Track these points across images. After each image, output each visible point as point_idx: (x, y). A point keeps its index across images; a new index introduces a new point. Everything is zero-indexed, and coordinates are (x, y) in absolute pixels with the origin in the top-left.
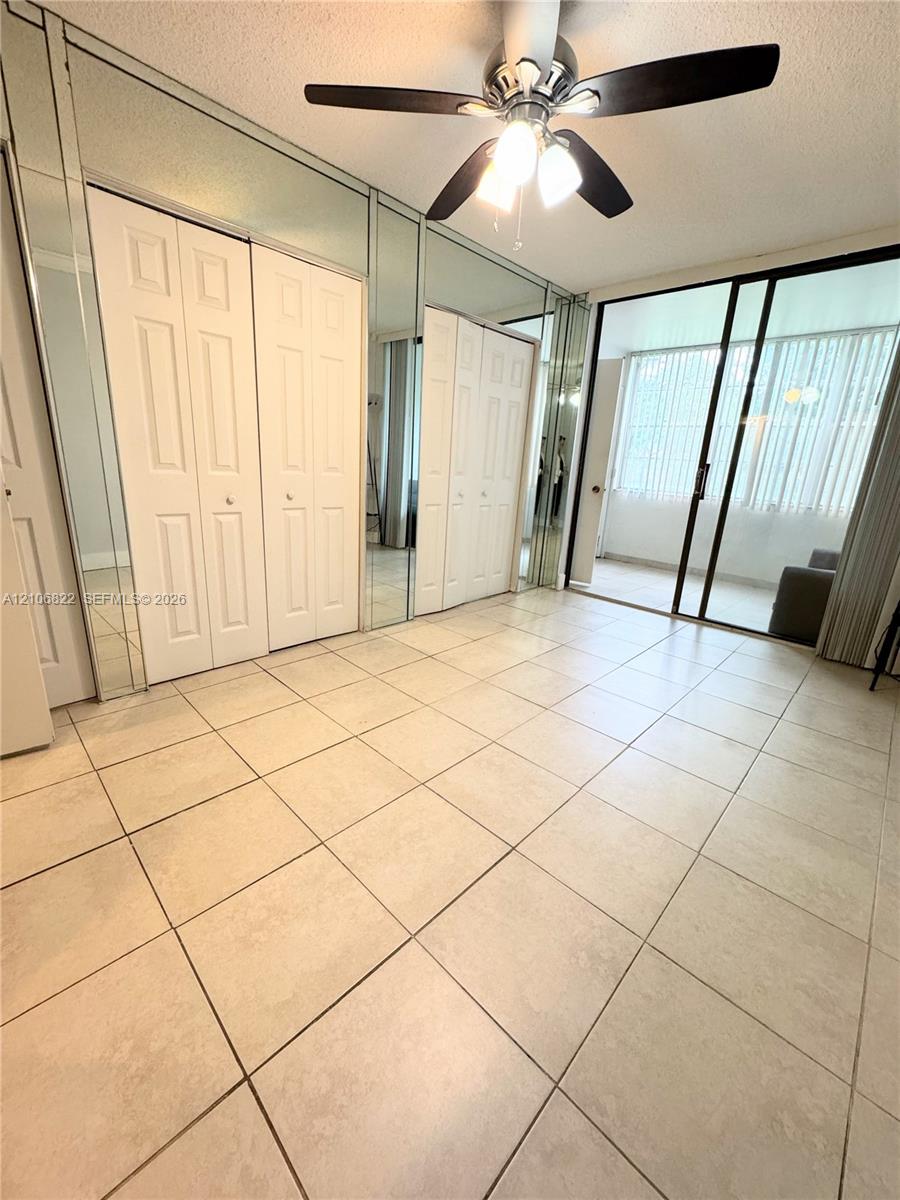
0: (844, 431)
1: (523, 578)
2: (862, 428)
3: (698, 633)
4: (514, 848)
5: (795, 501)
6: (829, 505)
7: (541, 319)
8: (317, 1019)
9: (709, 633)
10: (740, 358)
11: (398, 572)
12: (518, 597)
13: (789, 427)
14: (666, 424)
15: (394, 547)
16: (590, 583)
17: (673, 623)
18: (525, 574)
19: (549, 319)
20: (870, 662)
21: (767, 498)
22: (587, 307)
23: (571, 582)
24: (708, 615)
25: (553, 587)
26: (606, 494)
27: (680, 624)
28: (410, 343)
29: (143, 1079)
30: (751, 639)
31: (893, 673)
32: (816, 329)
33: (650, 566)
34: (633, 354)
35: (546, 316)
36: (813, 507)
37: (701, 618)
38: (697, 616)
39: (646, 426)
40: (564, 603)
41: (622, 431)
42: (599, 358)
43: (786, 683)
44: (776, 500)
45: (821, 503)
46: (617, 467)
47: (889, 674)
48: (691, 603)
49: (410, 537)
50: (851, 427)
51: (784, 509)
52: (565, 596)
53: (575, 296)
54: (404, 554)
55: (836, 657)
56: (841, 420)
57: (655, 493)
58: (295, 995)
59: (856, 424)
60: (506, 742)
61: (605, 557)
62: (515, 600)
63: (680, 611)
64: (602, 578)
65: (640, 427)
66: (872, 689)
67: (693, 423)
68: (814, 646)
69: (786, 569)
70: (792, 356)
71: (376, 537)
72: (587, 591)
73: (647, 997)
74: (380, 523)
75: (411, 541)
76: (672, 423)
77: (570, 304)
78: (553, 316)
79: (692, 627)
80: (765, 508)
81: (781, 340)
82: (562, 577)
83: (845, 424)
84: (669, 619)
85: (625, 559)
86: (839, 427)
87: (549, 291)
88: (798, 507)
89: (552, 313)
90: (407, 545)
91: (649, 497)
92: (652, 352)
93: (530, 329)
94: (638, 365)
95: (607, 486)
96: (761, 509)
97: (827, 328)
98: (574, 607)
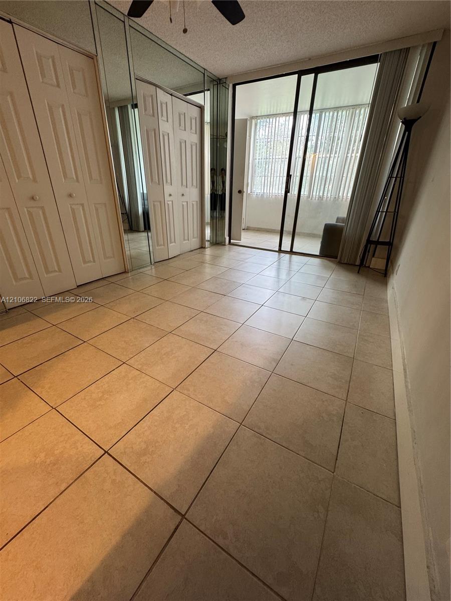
0: (349, 158)
1: (208, 241)
2: (356, 156)
3: (290, 258)
4: (215, 350)
5: (329, 193)
6: (343, 196)
7: (203, 93)
8: (135, 426)
9: (295, 258)
10: (303, 119)
11: (143, 243)
12: (206, 250)
13: (326, 157)
14: (271, 157)
15: (138, 231)
16: (240, 240)
17: (279, 255)
18: (209, 239)
19: (208, 93)
20: (358, 262)
21: (317, 194)
22: (227, 87)
23: (232, 241)
24: (294, 250)
25: (223, 243)
26: (245, 194)
27: (282, 255)
28: (129, 107)
29: (54, 465)
30: (312, 258)
31: (367, 265)
32: (337, 105)
33: (268, 232)
34: (252, 118)
35: (206, 92)
36: (337, 197)
37: (291, 252)
38: (289, 250)
39: (262, 159)
40: (229, 250)
41: (251, 162)
42: (236, 118)
43: (327, 274)
44: (321, 194)
45: (340, 195)
46: (249, 181)
47: (365, 266)
48: (286, 246)
49: (147, 224)
50: (351, 156)
51: (325, 199)
52: (229, 248)
53: (220, 80)
54: (145, 234)
55: (345, 262)
56: (348, 153)
57: (268, 194)
58: (123, 420)
59: (353, 155)
60: (207, 311)
61: (248, 229)
62: (205, 251)
63: (282, 249)
64: (246, 238)
65: (259, 159)
66: (358, 272)
67: (284, 157)
68: (337, 258)
69: (326, 225)
70: (327, 119)
71: (127, 227)
72: (240, 244)
73: (275, 390)
74: (128, 218)
75: (147, 228)
76: (274, 157)
77: (218, 84)
78: (209, 92)
79: (288, 256)
80: (317, 198)
81: (322, 111)
82: (227, 238)
83: (349, 155)
84: (277, 253)
85: (256, 229)
86: (347, 157)
87: (206, 76)
88: (331, 197)
89: (208, 90)
90: (145, 229)
91: (265, 196)
92: (262, 116)
93: (197, 98)
94: (256, 125)
95: (245, 190)
96: (315, 199)
97: (341, 105)
98: (234, 252)
